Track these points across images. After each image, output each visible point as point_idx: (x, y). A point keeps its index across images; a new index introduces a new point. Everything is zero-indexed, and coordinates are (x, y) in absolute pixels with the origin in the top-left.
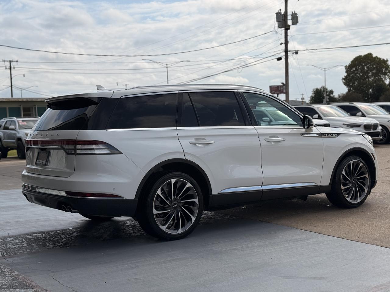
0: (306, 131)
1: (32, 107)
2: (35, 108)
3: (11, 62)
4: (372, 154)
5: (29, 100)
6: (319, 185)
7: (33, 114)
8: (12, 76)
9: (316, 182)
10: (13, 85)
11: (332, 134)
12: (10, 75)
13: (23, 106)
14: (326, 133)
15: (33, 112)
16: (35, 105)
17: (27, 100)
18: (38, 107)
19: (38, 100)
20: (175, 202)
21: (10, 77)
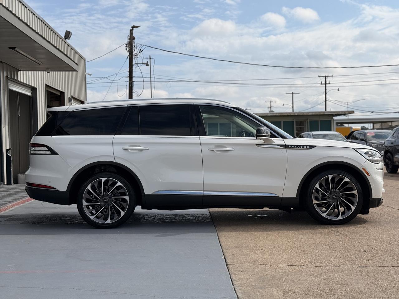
0: (264, 142)
1: (306, 121)
2: (308, 121)
3: (326, 77)
4: (364, 169)
5: (300, 114)
6: (281, 196)
7: (306, 127)
8: (327, 91)
9: (276, 194)
10: (327, 99)
11: (301, 147)
12: (325, 90)
13: (296, 120)
14: (293, 145)
15: (306, 125)
16: (308, 119)
17: (298, 114)
18: (310, 121)
19: (309, 114)
20: (106, 197)
21: (325, 92)
